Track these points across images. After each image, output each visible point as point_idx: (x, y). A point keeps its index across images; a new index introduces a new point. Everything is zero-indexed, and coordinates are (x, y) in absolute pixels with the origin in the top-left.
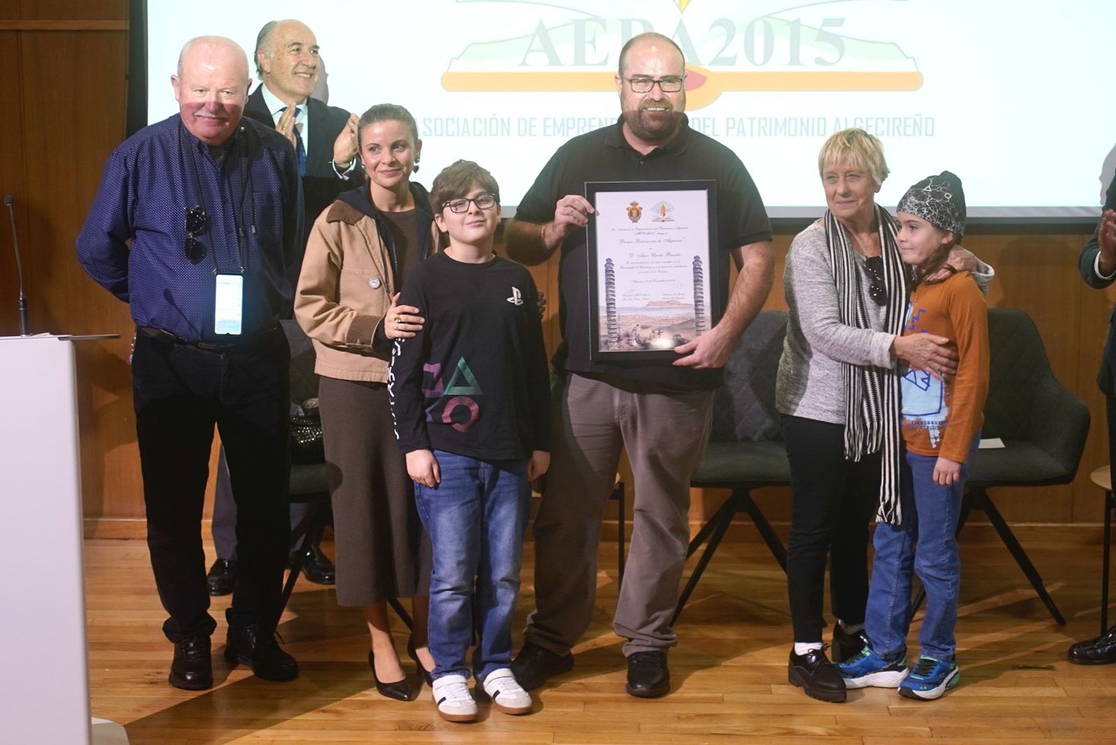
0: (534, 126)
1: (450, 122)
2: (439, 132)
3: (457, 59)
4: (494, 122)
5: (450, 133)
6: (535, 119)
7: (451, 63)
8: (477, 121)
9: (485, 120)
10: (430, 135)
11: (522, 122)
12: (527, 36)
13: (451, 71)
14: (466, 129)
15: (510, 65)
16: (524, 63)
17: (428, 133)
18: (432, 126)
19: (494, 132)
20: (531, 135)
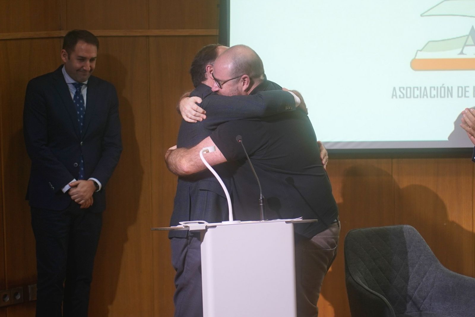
0: (468, 91)
1: (416, 89)
2: (409, 96)
3: (421, 51)
4: (443, 89)
5: (416, 96)
6: (468, 87)
7: (417, 53)
8: (432, 89)
9: (437, 87)
10: (403, 97)
11: (460, 89)
12: (464, 36)
13: (417, 58)
14: (425, 94)
15: (453, 54)
16: (462, 53)
17: (402, 96)
18: (404, 92)
19: (443, 95)
20: (465, 97)
